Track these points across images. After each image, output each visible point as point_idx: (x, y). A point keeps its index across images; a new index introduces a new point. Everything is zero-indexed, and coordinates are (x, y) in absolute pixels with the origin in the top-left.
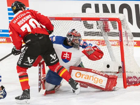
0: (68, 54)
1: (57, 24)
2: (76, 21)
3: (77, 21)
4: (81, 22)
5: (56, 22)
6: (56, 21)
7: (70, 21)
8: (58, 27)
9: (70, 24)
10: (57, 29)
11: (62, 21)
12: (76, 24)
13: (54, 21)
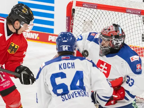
0: (106, 66)
1: (99, 15)
2: (131, 15)
3: (134, 15)
4: (140, 18)
5: (97, 13)
6: (99, 10)
7: (122, 13)
8: (99, 21)
9: (120, 18)
10: (98, 24)
11: (108, 12)
12: (132, 19)
13: (95, 10)
